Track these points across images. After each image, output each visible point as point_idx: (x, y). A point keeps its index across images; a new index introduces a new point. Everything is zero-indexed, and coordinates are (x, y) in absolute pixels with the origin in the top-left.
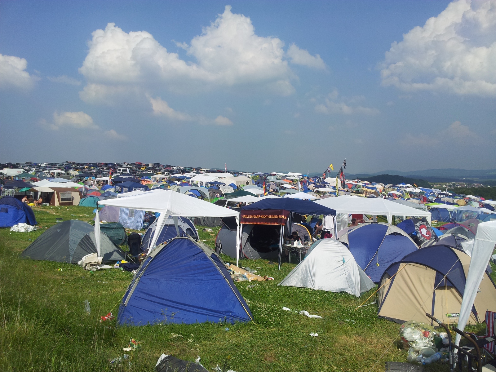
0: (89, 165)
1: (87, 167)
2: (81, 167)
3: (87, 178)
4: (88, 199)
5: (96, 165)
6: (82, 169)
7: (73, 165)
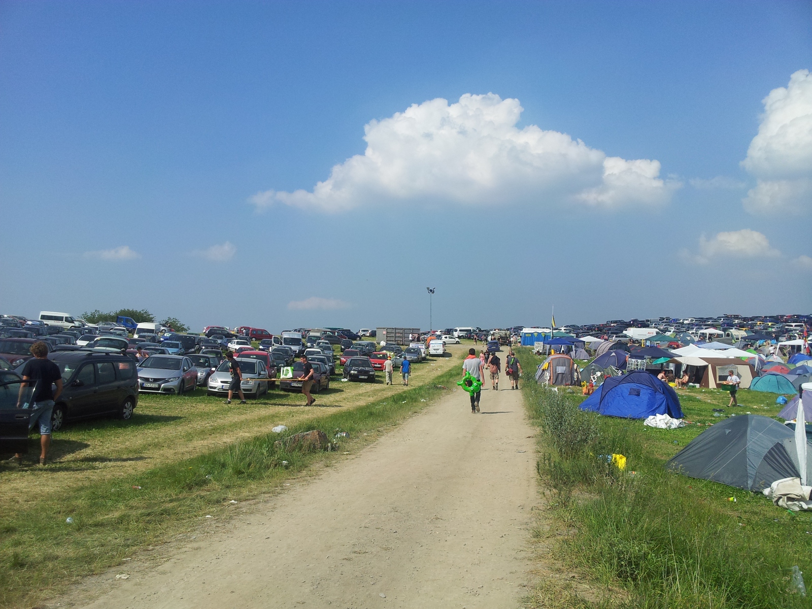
0: (764, 319)
1: (760, 324)
2: (750, 322)
3: (762, 341)
4: (766, 378)
5: (776, 319)
6: (752, 326)
7: (737, 321)
